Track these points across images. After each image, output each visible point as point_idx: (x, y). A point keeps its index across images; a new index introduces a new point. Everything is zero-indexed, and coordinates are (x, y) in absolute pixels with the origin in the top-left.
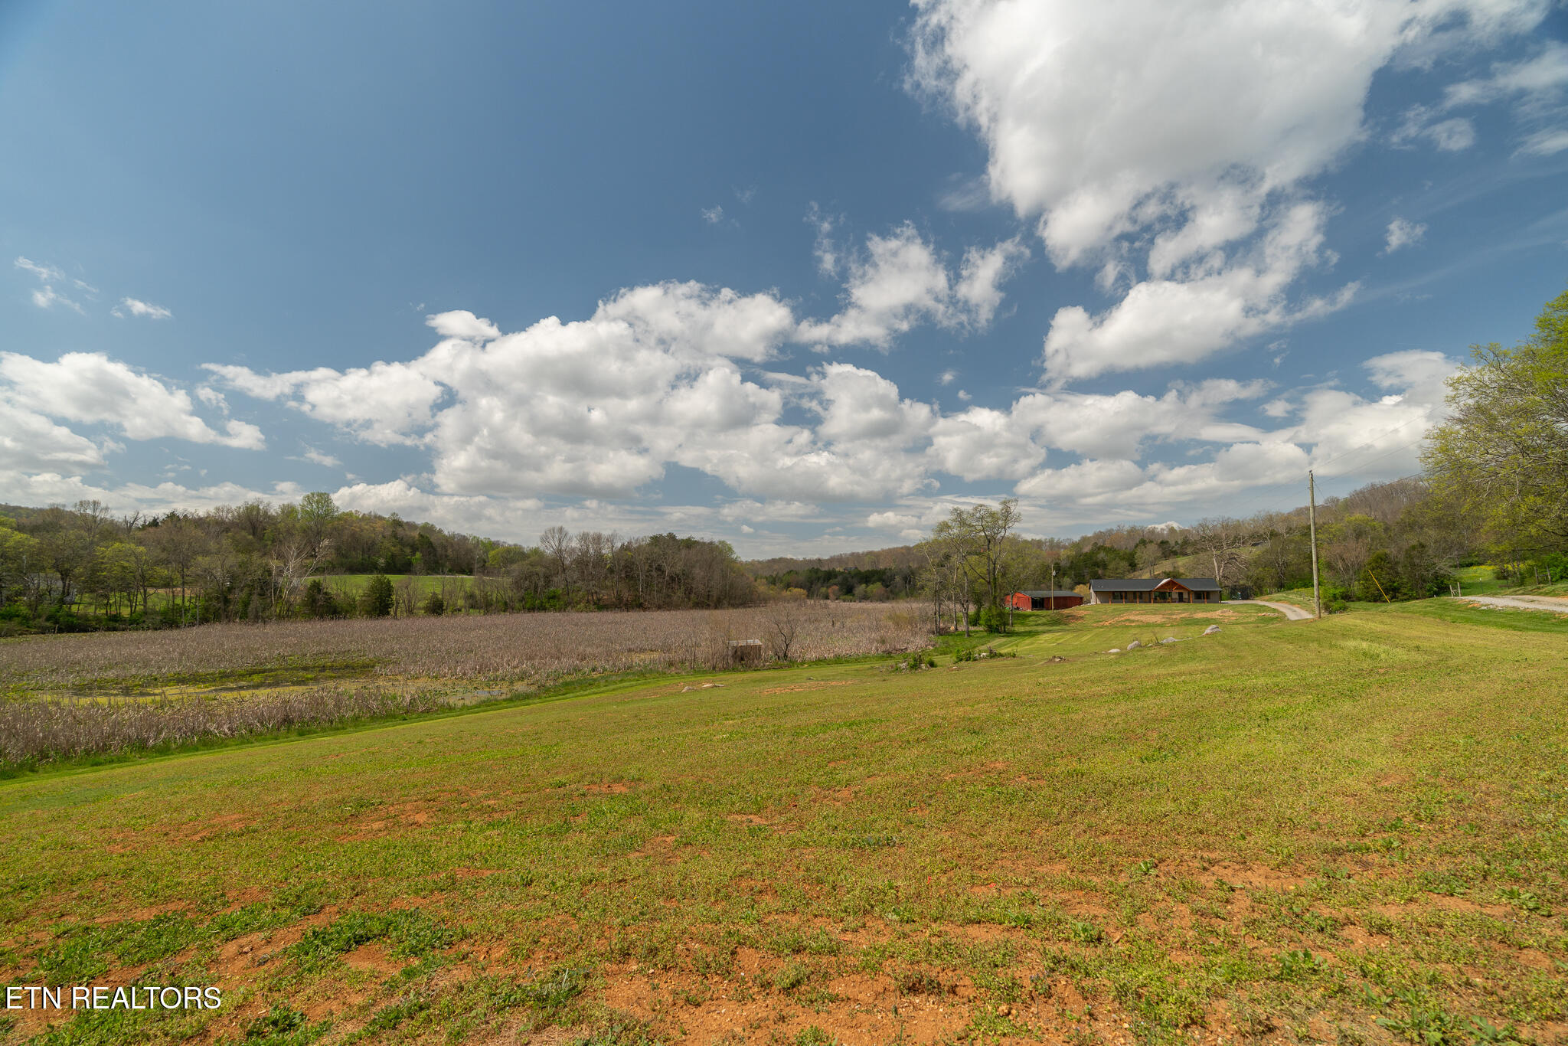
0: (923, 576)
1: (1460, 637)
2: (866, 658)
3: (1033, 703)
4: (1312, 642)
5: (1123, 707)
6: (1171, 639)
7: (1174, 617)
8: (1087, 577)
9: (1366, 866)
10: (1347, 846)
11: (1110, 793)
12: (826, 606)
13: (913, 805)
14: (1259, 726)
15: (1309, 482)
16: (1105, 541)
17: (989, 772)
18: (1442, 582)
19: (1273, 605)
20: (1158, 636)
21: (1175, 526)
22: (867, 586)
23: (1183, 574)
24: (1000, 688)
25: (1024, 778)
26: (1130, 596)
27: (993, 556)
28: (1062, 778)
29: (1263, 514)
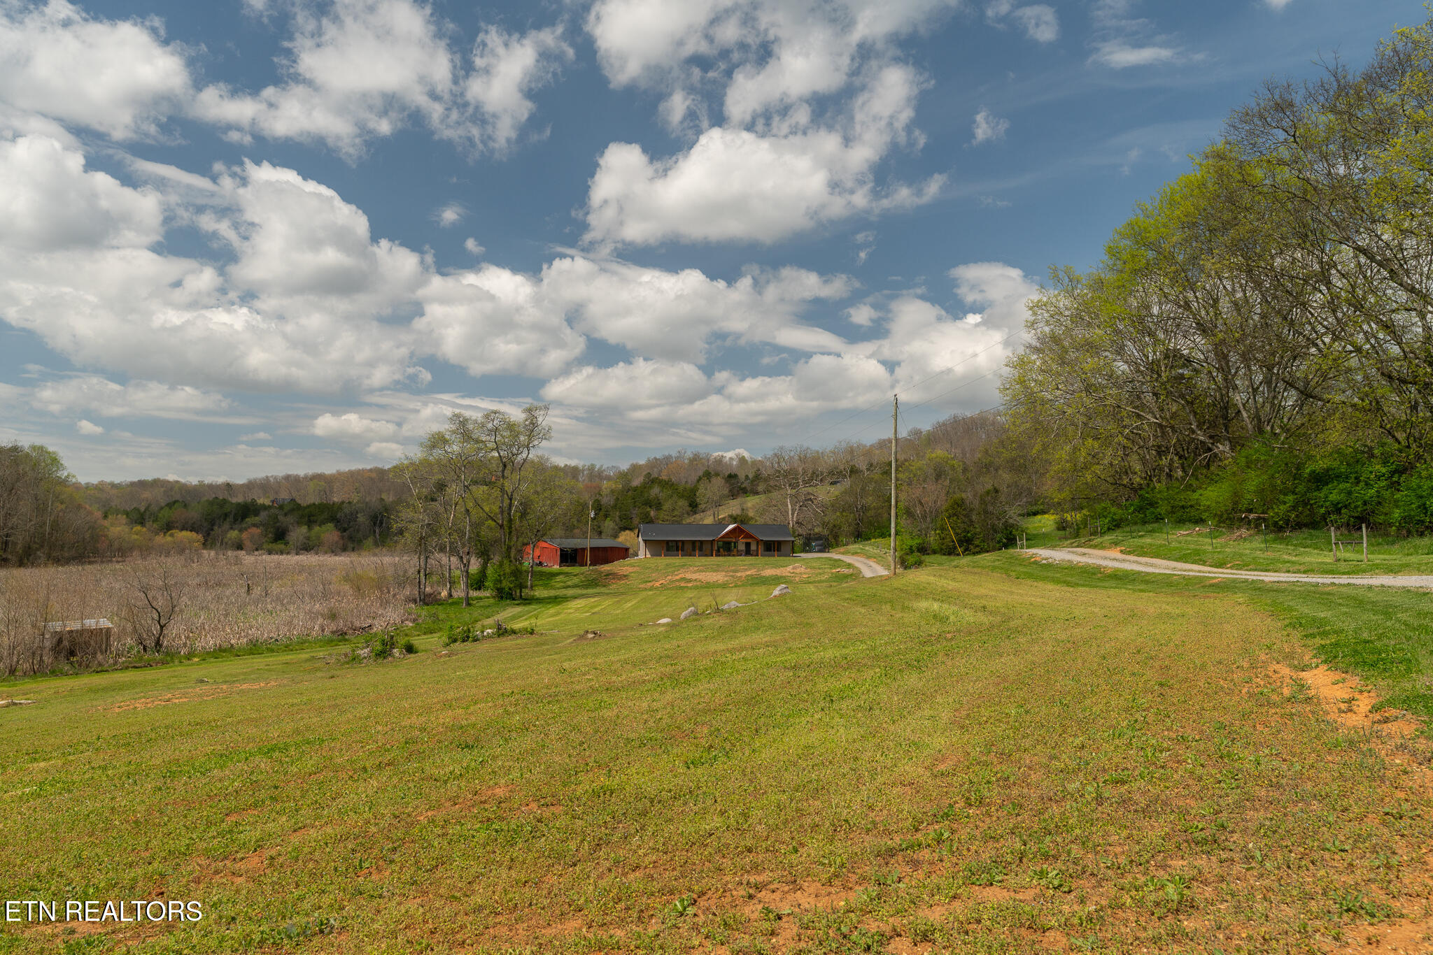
0: (403, 515)
1: (1022, 595)
2: (303, 643)
3: (554, 698)
4: (886, 603)
5: (669, 697)
6: (734, 604)
7: (739, 574)
8: (636, 521)
9: (916, 864)
10: (901, 845)
11: (644, 814)
12: (238, 562)
13: (366, 865)
14: (822, 709)
15: (894, 408)
16: (661, 471)
17: (485, 802)
18: (1011, 532)
19: (848, 559)
20: (718, 599)
21: (746, 455)
22: (310, 528)
23: (752, 518)
24: (509, 679)
25: (534, 806)
26: (688, 547)
27: (509, 487)
28: (584, 800)
29: (844, 445)
